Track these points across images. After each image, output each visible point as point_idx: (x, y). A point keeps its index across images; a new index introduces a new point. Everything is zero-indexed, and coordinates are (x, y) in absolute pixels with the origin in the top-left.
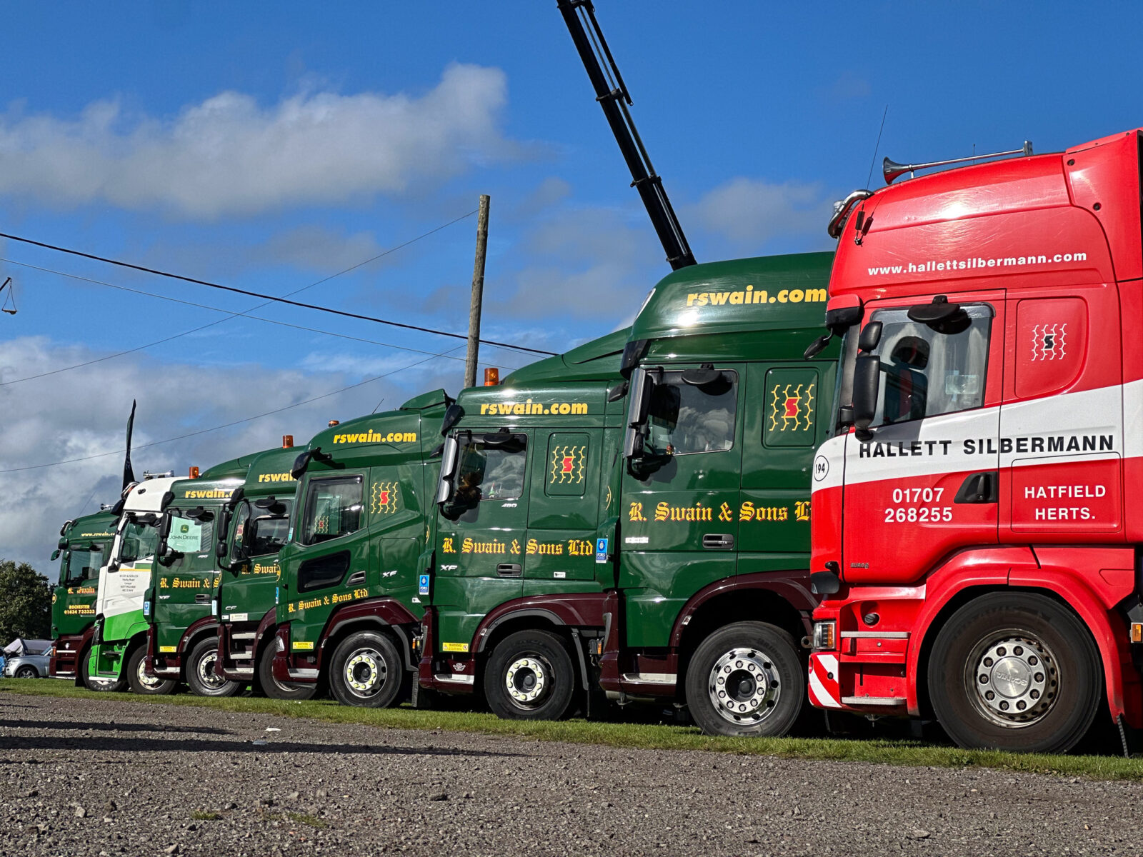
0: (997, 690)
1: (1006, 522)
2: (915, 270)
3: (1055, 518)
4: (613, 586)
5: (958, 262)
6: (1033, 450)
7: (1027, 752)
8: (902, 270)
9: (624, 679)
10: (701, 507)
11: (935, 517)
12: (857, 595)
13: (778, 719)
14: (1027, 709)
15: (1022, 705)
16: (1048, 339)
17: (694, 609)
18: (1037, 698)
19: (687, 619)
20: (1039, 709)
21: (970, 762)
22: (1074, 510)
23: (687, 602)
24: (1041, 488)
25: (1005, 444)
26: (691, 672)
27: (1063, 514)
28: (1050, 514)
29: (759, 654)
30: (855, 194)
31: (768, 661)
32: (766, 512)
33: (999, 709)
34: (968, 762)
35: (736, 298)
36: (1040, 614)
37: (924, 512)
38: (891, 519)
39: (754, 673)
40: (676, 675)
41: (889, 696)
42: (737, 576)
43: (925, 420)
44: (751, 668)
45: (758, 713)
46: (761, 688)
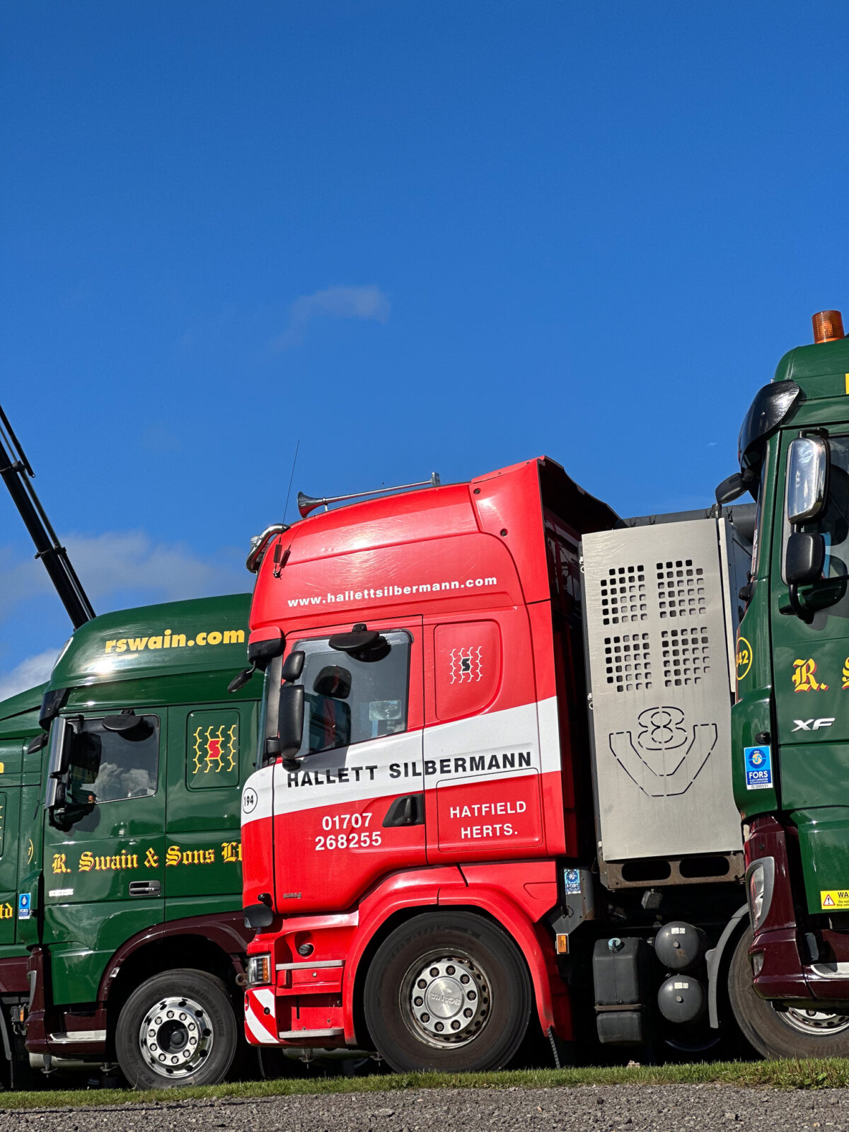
0: (431, 1011)
1: (433, 843)
2: (333, 600)
3: (480, 836)
4: (38, 942)
5: (375, 590)
6: (456, 770)
7: (463, 1071)
8: (322, 600)
9: (51, 1039)
10: (126, 855)
11: (365, 842)
12: (290, 926)
13: (212, 1068)
14: (461, 1028)
15: (456, 1025)
16: (465, 662)
17: (121, 960)
18: (470, 1017)
19: (115, 971)
20: (473, 1028)
21: (410, 1085)
22: (498, 826)
23: (115, 953)
24: (466, 808)
25: (429, 767)
26: (120, 1027)
27: (488, 831)
28: (475, 832)
29: (190, 1002)
30: (271, 529)
31: (200, 1010)
32: (193, 855)
33: (435, 1032)
34: (408, 1085)
35: (155, 643)
36: (470, 932)
37: (354, 838)
38: (322, 846)
39: (186, 1023)
40: (105, 1031)
41: (327, 1027)
42: (164, 922)
43: (350, 747)
44: (183, 1017)
45: (191, 1064)
46: (193, 1038)
